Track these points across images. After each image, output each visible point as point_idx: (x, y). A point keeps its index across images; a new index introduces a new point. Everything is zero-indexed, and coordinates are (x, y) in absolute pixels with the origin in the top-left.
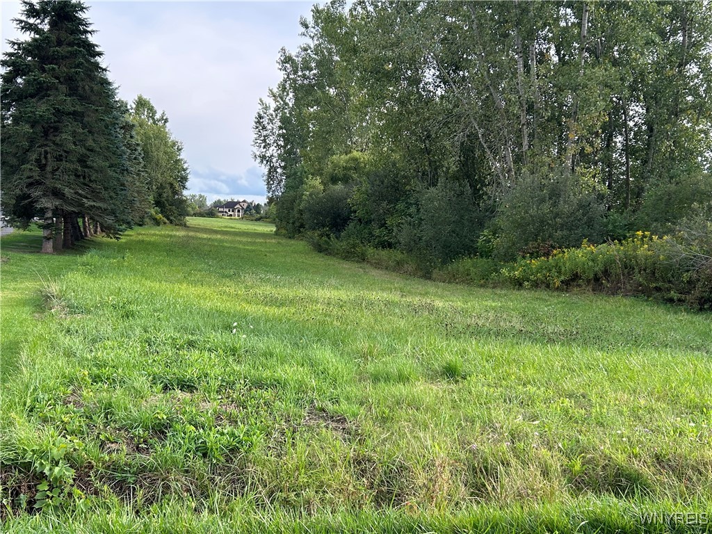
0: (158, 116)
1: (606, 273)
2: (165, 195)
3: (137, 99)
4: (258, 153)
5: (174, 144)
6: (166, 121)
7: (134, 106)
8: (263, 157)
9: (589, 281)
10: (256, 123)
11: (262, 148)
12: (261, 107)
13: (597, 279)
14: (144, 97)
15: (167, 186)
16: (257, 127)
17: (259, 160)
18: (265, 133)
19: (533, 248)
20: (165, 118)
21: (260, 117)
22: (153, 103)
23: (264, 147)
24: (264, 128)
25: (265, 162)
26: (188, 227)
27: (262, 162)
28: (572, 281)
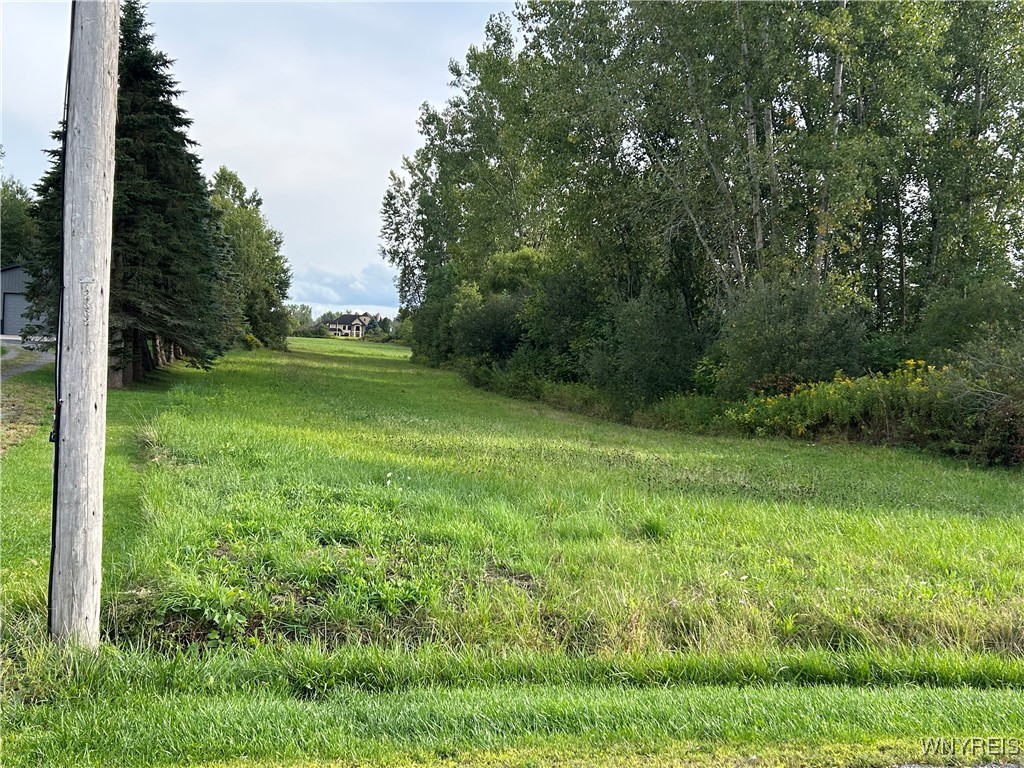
0: (247, 196)
1: (866, 415)
2: (258, 307)
3: (218, 171)
4: (387, 248)
5: (271, 235)
6: (259, 202)
7: (214, 182)
8: (394, 254)
9: (843, 427)
10: (385, 205)
11: (393, 241)
12: (392, 183)
13: (854, 424)
14: (229, 170)
15: (261, 293)
16: (387, 212)
17: (388, 257)
18: (398, 219)
19: (769, 381)
20: (257, 198)
21: (391, 197)
22: (241, 178)
23: (396, 239)
24: (396, 212)
25: (397, 260)
26: (290, 352)
27: (393, 260)
28: (821, 427)
